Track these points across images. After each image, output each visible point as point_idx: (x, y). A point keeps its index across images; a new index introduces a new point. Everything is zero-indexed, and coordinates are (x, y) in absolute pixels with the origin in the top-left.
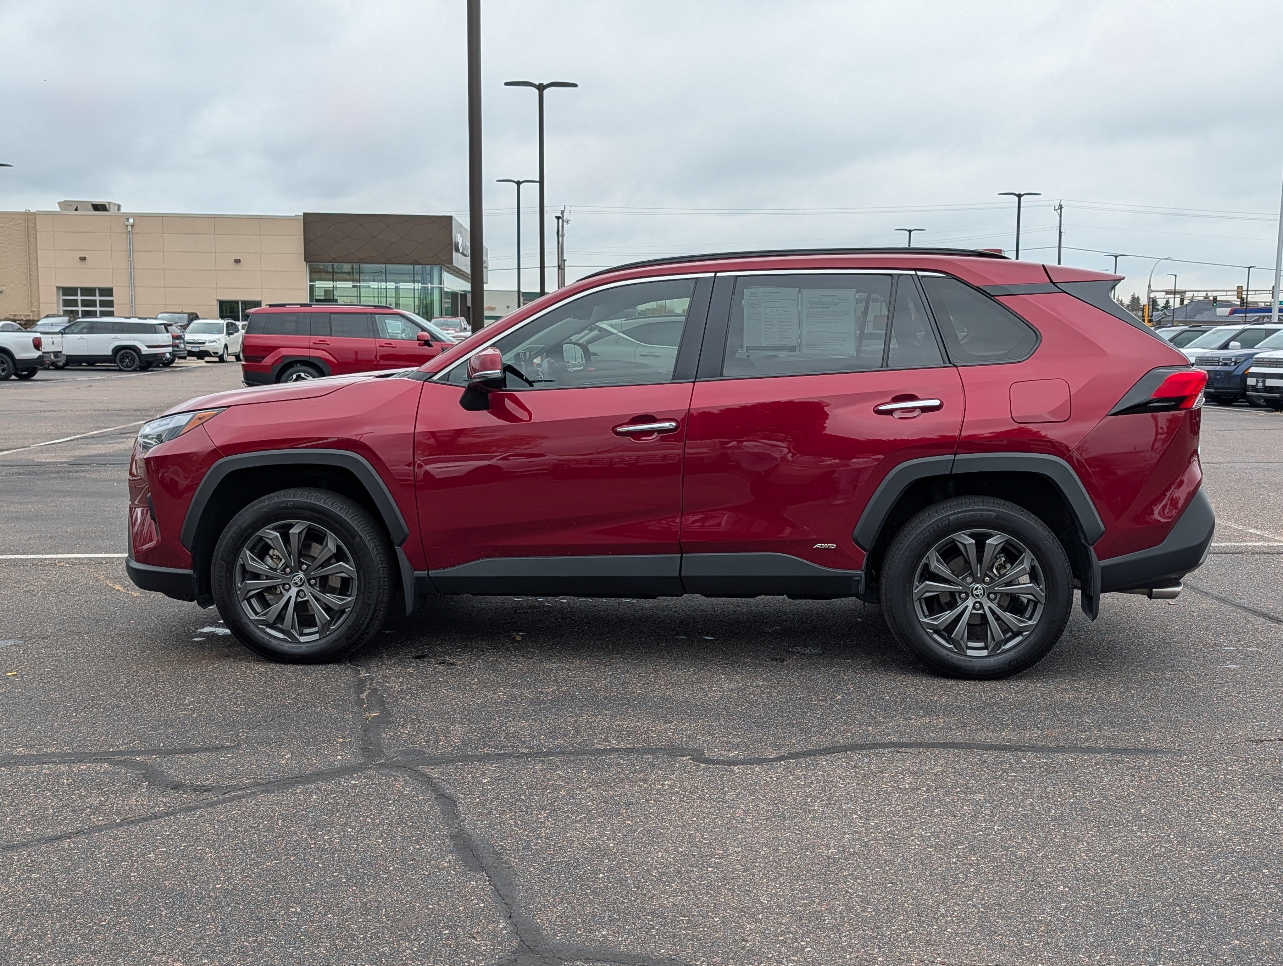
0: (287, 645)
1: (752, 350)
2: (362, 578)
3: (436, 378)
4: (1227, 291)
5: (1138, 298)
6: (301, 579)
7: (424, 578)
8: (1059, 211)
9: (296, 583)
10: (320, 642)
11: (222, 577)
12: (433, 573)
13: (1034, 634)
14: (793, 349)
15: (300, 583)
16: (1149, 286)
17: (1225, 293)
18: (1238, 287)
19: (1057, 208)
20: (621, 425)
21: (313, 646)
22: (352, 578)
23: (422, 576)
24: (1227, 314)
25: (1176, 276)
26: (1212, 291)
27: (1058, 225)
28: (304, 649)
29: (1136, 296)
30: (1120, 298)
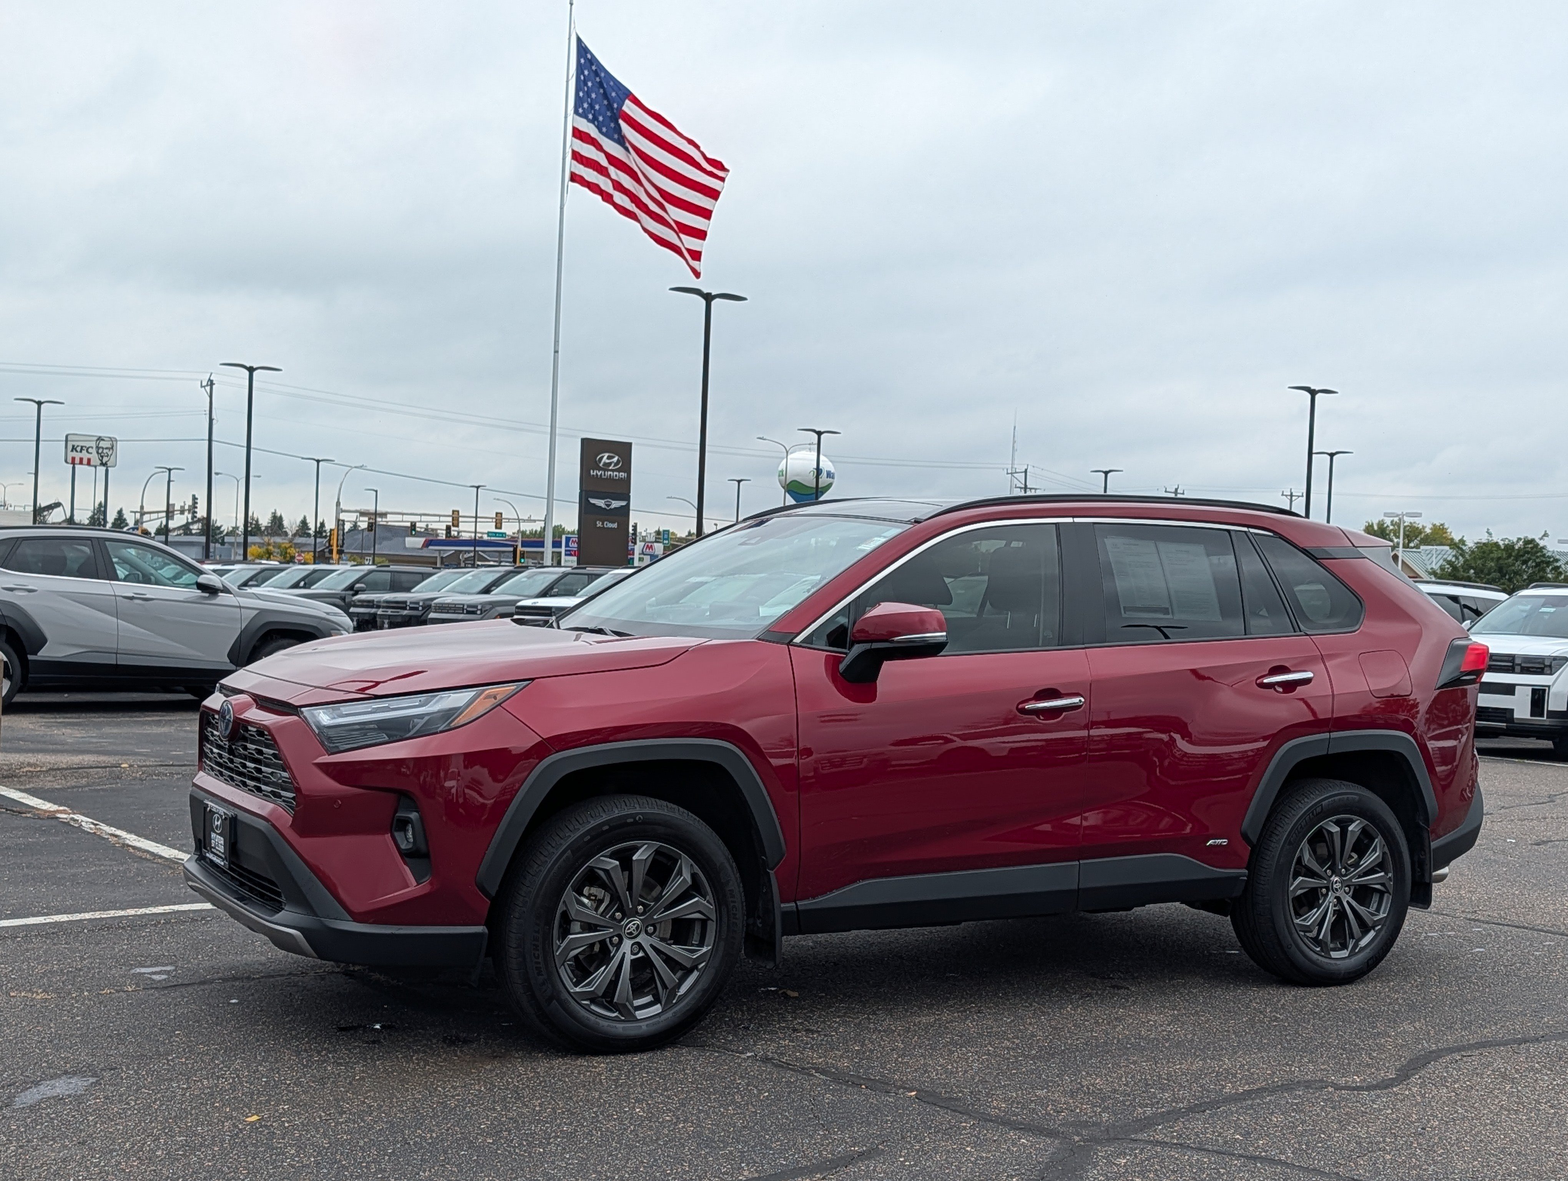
0: (620, 1026)
1: (1130, 611)
2: (725, 919)
3: (798, 640)
4: (440, 516)
5: (281, 518)
6: (637, 928)
7: (792, 912)
8: (208, 388)
9: (631, 933)
10: (663, 1017)
11: (538, 932)
12: (803, 904)
13: (1385, 928)
14: (1165, 611)
15: (635, 933)
16: (338, 504)
17: (437, 519)
18: (453, 511)
19: (204, 383)
20: (1026, 701)
21: (654, 1024)
22: (709, 919)
23: (789, 909)
24: (420, 546)
25: (376, 491)
26: (421, 515)
27: (208, 409)
28: (644, 1028)
29: (278, 514)
30: (255, 516)
